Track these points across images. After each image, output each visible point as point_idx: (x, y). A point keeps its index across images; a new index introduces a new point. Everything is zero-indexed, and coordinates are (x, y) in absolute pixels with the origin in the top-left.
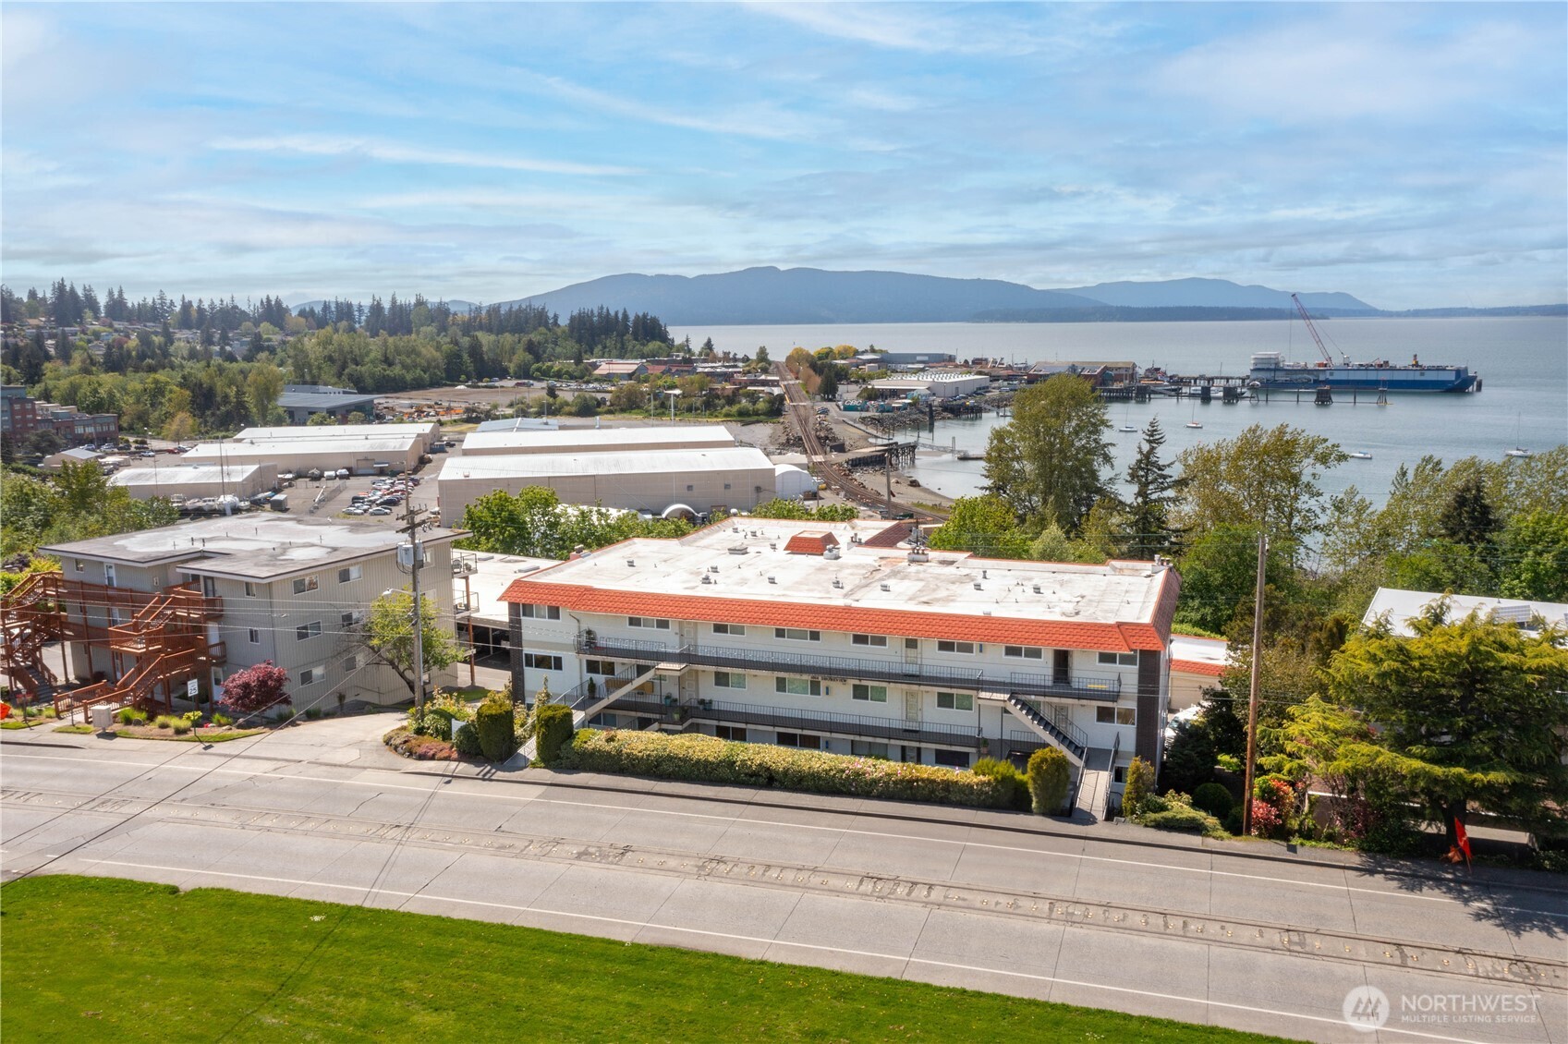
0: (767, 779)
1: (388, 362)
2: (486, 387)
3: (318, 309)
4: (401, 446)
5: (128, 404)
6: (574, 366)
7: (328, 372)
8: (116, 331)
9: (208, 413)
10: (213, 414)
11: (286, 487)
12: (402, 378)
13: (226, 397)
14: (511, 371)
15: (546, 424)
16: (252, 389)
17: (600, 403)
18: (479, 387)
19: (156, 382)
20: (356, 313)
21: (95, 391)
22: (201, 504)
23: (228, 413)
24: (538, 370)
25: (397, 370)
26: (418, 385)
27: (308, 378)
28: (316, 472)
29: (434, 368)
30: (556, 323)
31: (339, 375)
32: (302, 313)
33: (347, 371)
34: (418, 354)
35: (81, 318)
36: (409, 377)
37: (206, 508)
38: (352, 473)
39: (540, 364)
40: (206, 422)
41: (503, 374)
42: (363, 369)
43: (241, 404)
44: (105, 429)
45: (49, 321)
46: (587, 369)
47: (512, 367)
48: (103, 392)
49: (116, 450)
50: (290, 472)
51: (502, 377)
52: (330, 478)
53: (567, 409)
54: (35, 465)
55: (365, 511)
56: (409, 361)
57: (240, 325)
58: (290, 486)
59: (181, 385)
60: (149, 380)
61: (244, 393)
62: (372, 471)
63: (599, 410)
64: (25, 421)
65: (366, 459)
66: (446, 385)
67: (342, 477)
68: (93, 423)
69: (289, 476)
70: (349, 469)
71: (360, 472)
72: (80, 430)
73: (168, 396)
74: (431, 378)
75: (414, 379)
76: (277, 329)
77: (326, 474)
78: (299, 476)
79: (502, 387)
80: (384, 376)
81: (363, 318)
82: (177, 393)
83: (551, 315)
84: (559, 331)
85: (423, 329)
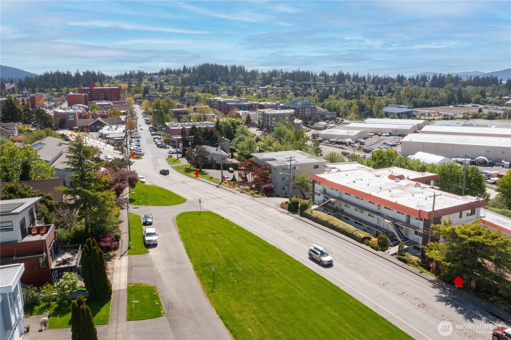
0: (333, 227)
1: (427, 97)
2: (460, 107)
3: (415, 78)
4: (408, 128)
5: (342, 109)
6: (498, 100)
7: (406, 101)
8: (353, 85)
9: (362, 113)
10: (363, 113)
11: (369, 137)
12: (431, 103)
13: (368, 108)
14: (473, 101)
15: (458, 123)
16: (376, 106)
17: (497, 115)
18: (458, 107)
19: (351, 103)
20: (428, 79)
21: (335, 105)
22: (342, 141)
23: (367, 113)
24: (483, 101)
25: (429, 100)
26: (436, 105)
27: (400, 102)
28: (380, 134)
29: (443, 99)
30: (501, 83)
31: (410, 101)
32: (410, 79)
33: (412, 100)
34: (438, 95)
35: (345, 81)
36: (433, 102)
37: (343, 142)
38: (391, 135)
39: (484, 99)
40: (361, 115)
41: (469, 102)
42: (418, 99)
43: (371, 111)
44: (333, 116)
45: (336, 82)
46: (503, 101)
47: (473, 99)
48: (336, 106)
49: (334, 122)
50: (373, 133)
51: (468, 103)
52: (384, 136)
53: (484, 116)
54: (312, 125)
55: (384, 147)
56: (434, 97)
57: (389, 83)
58: (371, 137)
59: (357, 104)
60: (349, 102)
61: (372, 108)
62: (397, 135)
63: (496, 117)
64: (314, 113)
65: (396, 131)
66: (446, 105)
67: (387, 136)
68: (330, 114)
69: (372, 134)
70: (390, 133)
71: (393, 135)
72: (327, 116)
73: (353, 107)
74: (441, 103)
75: (435, 103)
76: (400, 84)
77: (383, 134)
78: (376, 134)
79: (467, 107)
80: (424, 102)
81: (430, 80)
82: (355, 106)
83: (499, 79)
84: (501, 85)
85: (448, 85)
